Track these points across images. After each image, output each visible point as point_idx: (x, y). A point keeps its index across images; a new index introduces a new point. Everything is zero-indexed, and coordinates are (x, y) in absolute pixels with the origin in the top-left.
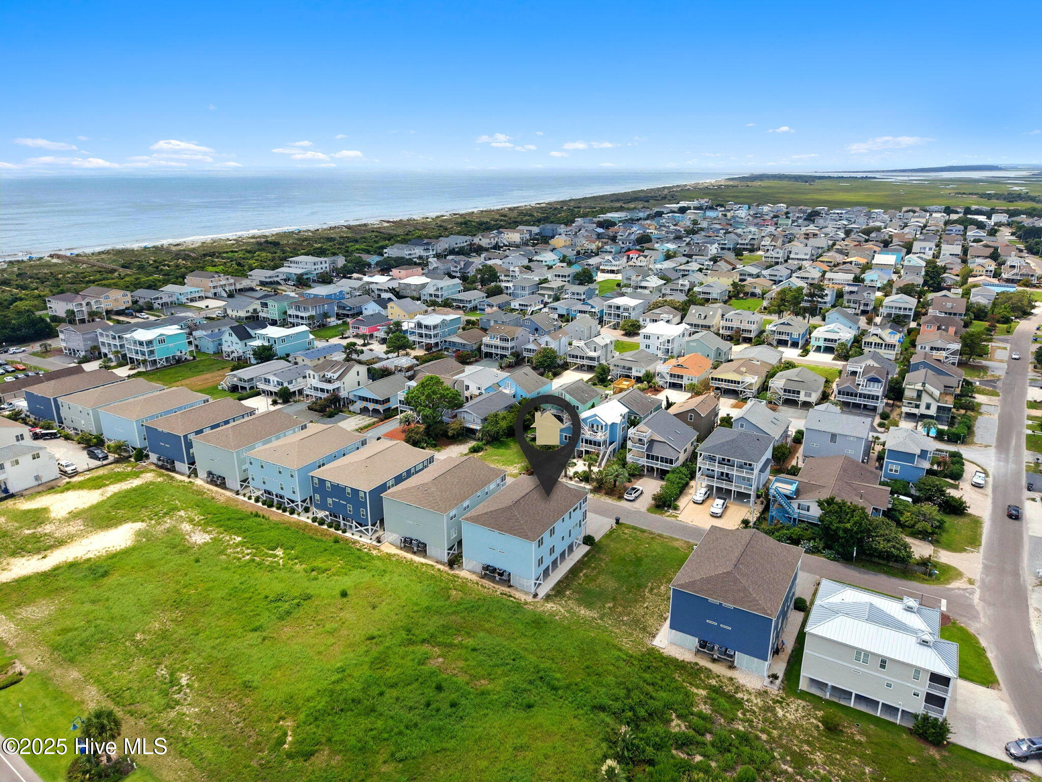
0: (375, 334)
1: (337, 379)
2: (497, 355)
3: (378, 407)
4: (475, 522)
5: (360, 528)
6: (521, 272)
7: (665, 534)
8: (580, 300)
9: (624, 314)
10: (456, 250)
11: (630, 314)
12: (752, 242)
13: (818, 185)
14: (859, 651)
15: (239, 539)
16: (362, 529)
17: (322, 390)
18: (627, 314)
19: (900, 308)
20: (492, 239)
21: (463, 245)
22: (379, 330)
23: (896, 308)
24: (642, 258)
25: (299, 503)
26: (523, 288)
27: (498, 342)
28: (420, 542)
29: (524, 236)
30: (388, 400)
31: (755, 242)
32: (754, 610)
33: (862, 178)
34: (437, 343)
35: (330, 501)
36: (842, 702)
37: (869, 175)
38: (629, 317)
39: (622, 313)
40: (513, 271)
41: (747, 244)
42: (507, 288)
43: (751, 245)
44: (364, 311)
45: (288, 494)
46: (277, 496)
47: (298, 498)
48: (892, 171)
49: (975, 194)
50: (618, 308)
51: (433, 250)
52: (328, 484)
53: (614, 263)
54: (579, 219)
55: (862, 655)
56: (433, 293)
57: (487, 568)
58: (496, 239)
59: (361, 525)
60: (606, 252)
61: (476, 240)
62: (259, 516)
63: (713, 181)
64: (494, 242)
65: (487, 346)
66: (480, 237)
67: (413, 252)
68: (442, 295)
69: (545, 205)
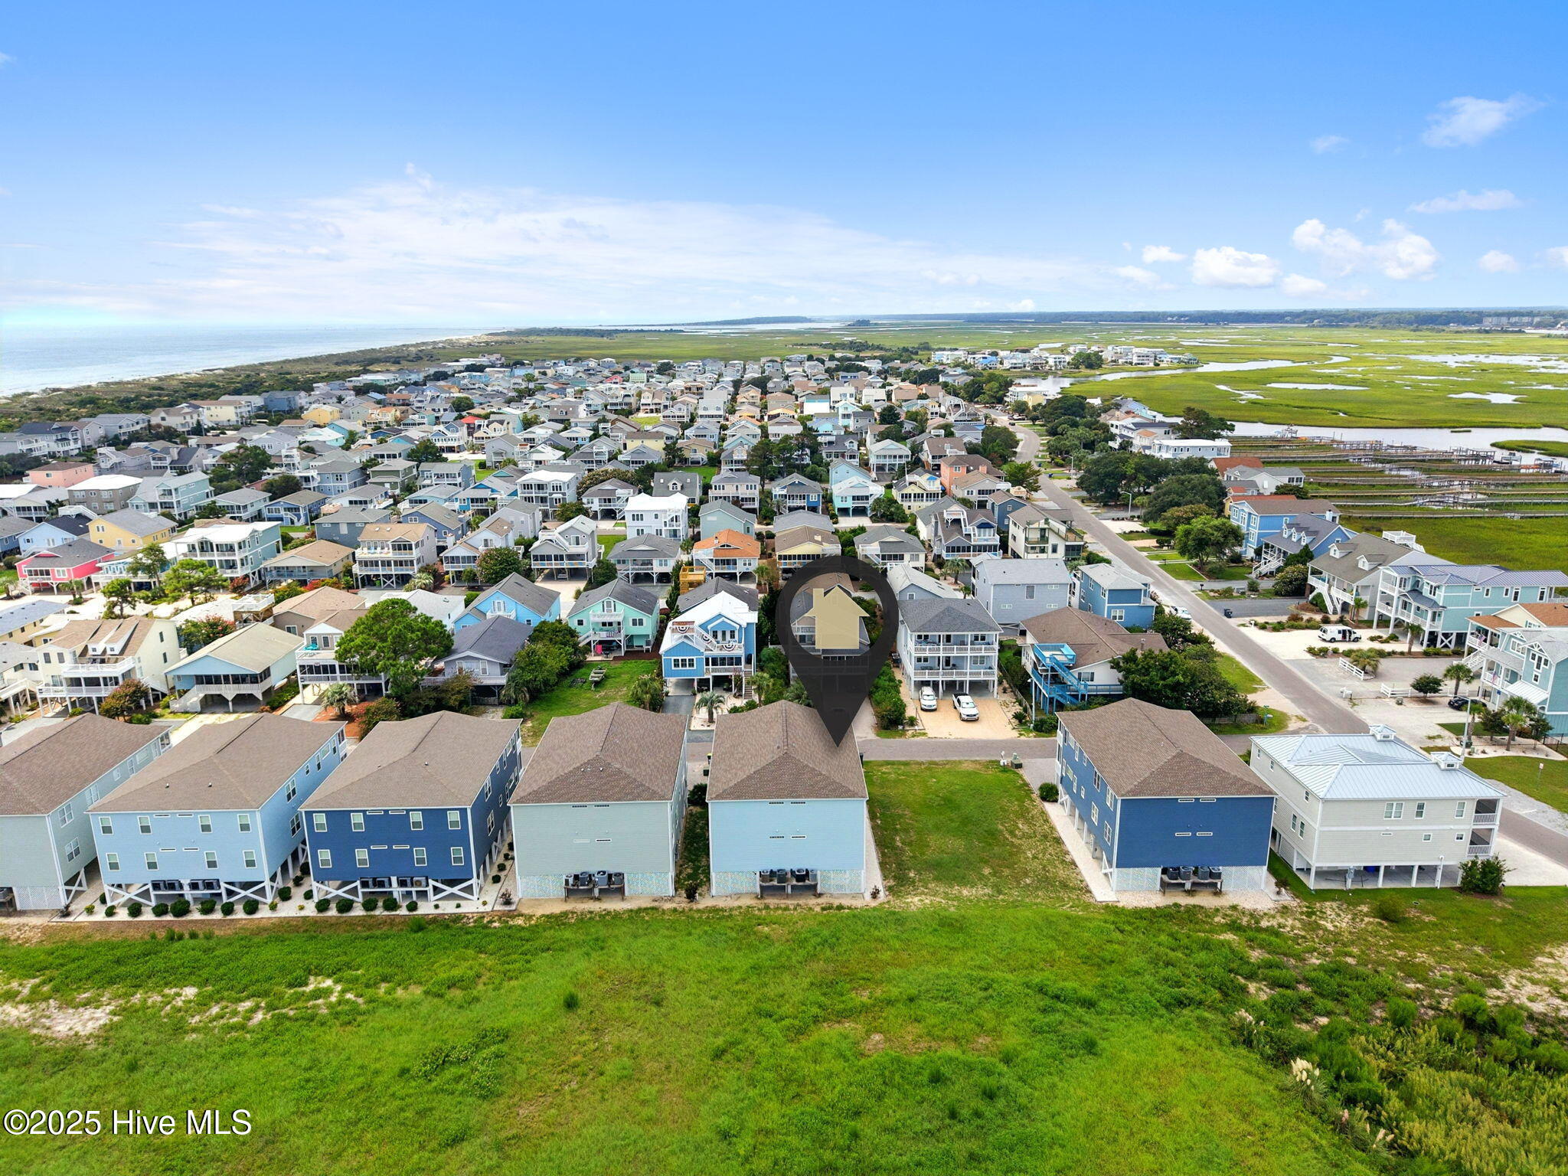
0: (95, 578)
1: (122, 652)
2: (389, 577)
3: (246, 689)
4: (738, 797)
5: (449, 890)
6: (302, 458)
7: (936, 759)
8: (455, 485)
9: (554, 496)
10: (123, 438)
11: (564, 494)
12: (627, 400)
13: (617, 339)
14: (1390, 802)
15: (190, 992)
16: (455, 890)
17: (93, 682)
18: (560, 496)
19: (895, 457)
20: (188, 418)
21: (134, 429)
22: (100, 569)
23: (890, 456)
24: (495, 425)
25: (267, 884)
26: (339, 478)
27: (389, 554)
28: (610, 876)
29: (242, 410)
30: (266, 673)
31: (632, 400)
32: (1247, 793)
33: (666, 331)
34: (247, 576)
35: (361, 854)
36: (1368, 886)
37: (674, 328)
38: (564, 499)
39: (551, 494)
40: (287, 456)
41: (621, 404)
42: (307, 479)
43: (626, 404)
44: (23, 546)
45: (227, 873)
46: (194, 886)
47: (262, 873)
48: (697, 324)
49: (815, 345)
50: (540, 487)
51: (76, 440)
52: (357, 819)
53: (449, 435)
54: (320, 384)
55: (1392, 806)
56: (158, 500)
57: (769, 876)
58: (195, 417)
59: (452, 883)
60: (414, 424)
61: (155, 420)
62: (181, 938)
63: (471, 337)
64: (192, 421)
65: (366, 563)
66: (163, 414)
67: (34, 445)
68: (178, 502)
69: (222, 372)
